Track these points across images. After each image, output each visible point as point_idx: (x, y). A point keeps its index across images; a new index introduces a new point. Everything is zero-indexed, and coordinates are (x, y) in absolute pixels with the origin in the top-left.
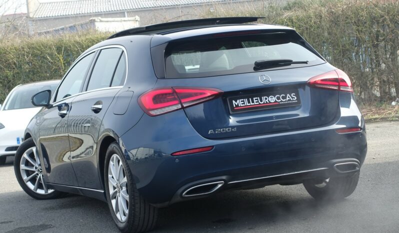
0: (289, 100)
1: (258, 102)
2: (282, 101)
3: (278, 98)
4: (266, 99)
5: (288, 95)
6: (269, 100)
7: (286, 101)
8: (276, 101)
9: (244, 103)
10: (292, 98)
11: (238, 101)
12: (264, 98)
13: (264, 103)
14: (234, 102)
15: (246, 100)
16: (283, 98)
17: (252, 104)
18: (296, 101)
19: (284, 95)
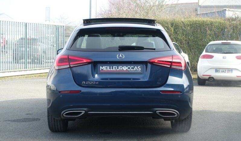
0: (135, 70)
1: (116, 69)
2: (131, 70)
3: (129, 68)
4: (121, 68)
5: (136, 67)
6: (122, 69)
7: (133, 70)
8: (127, 70)
9: (107, 69)
10: (138, 69)
11: (103, 67)
12: (120, 67)
13: (119, 70)
14: (101, 67)
15: (108, 67)
16: (132, 68)
17: (111, 70)
18: (140, 71)
19: (133, 67)
